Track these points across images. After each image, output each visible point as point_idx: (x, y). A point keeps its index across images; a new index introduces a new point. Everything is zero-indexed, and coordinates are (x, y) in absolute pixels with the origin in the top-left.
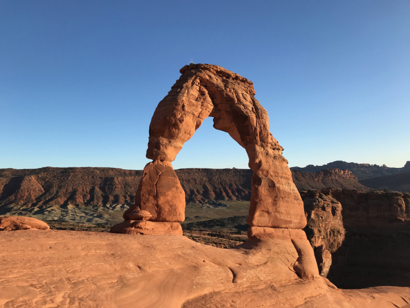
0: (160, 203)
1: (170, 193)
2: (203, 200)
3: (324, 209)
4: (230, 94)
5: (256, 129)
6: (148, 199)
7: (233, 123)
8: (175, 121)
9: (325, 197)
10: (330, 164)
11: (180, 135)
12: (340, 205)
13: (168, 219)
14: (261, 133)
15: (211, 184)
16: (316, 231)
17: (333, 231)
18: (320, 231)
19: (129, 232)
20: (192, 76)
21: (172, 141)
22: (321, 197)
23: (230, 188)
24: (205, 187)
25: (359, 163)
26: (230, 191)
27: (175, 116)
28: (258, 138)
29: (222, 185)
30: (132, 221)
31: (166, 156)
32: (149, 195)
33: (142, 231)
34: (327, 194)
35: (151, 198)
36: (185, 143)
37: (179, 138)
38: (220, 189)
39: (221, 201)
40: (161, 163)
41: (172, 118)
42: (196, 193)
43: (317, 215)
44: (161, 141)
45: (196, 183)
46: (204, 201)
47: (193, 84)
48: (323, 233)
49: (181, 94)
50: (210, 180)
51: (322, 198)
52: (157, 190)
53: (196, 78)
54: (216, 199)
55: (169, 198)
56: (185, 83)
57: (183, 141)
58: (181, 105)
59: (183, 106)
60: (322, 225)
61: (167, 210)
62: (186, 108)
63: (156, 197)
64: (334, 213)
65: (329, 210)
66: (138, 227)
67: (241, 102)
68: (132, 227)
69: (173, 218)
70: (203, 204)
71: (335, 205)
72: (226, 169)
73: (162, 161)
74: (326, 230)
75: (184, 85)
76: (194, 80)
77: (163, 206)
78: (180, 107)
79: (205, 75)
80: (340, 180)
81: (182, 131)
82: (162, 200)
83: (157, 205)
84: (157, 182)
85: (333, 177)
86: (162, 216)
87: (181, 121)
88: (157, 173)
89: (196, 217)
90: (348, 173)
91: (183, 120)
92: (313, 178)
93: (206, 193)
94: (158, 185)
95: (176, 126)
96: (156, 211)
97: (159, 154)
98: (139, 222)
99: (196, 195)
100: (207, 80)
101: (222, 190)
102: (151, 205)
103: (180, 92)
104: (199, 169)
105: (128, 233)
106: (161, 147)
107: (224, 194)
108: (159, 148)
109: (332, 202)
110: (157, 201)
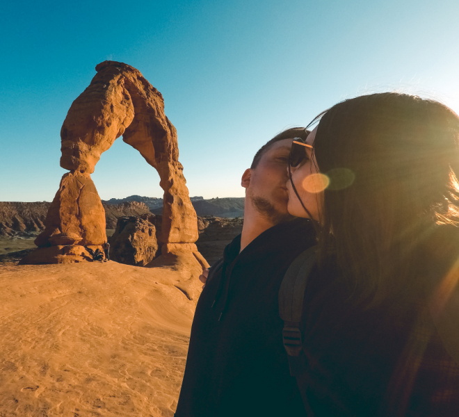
0: (84, 223)
1: (93, 211)
2: (12, 232)
3: (143, 231)
4: (152, 104)
5: (170, 146)
6: (70, 219)
7: (150, 138)
8: (102, 123)
9: (143, 221)
10: (128, 198)
11: (103, 142)
12: (154, 227)
13: (93, 242)
14: (173, 150)
15: (21, 217)
16: (138, 249)
17: (150, 248)
18: (141, 249)
19: (62, 261)
20: (118, 74)
21: (92, 148)
22: (141, 221)
23: (41, 220)
24: (14, 220)
25: (149, 197)
26: (41, 223)
27: (103, 117)
28: (171, 156)
29: (33, 218)
30: (61, 247)
31: (88, 166)
32: (70, 213)
33: (77, 259)
34: (145, 219)
35: (73, 217)
36: (103, 153)
37: (100, 145)
38: (31, 221)
39: (32, 233)
40: (81, 174)
41: (99, 119)
42: (5, 226)
43: (138, 236)
44: (80, 147)
45: (4, 217)
46: (14, 233)
47: (119, 83)
48: (143, 250)
49: (108, 92)
50: (20, 213)
51: (142, 223)
52: (79, 208)
53: (121, 77)
54: (26, 230)
55: (92, 217)
56: (111, 79)
57: (103, 150)
58: (110, 105)
59: (112, 107)
60: (142, 244)
61: (92, 231)
62: (115, 110)
63: (79, 216)
64: (150, 234)
65: (147, 231)
66: (72, 254)
67: (160, 115)
68: (63, 254)
69: (98, 240)
70: (13, 236)
71: (151, 227)
72: (37, 203)
73: (82, 172)
74: (145, 248)
75: (110, 82)
76: (119, 79)
77: (87, 227)
78: (108, 107)
79: (131, 77)
80: (137, 210)
81: (106, 137)
82: (85, 220)
83: (81, 226)
84: (79, 198)
85: (132, 208)
86: (87, 239)
87: (108, 125)
88: (78, 187)
89: (6, 249)
90: (142, 205)
91: (110, 124)
92: (116, 209)
93: (16, 226)
94: (80, 201)
95: (102, 130)
96: (81, 233)
97: (79, 163)
98: (72, 247)
99: (5, 228)
100: (132, 83)
101: (33, 222)
102: (73, 226)
103: (107, 89)
104: (8, 203)
105: (61, 263)
106: (81, 154)
107: (36, 226)
108: (78, 156)
109: (149, 225)
110: (81, 221)
